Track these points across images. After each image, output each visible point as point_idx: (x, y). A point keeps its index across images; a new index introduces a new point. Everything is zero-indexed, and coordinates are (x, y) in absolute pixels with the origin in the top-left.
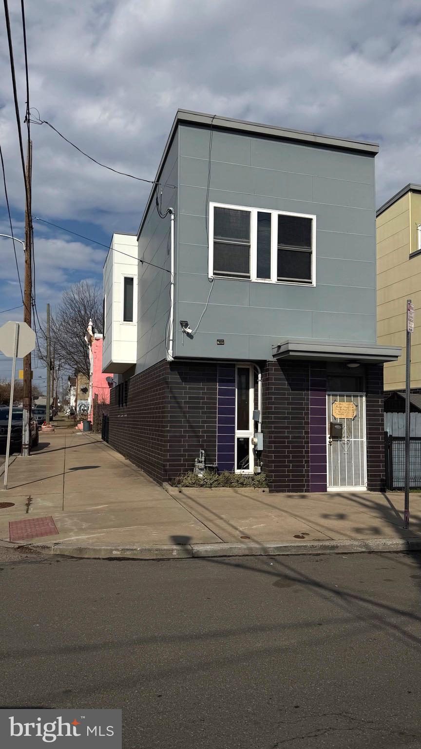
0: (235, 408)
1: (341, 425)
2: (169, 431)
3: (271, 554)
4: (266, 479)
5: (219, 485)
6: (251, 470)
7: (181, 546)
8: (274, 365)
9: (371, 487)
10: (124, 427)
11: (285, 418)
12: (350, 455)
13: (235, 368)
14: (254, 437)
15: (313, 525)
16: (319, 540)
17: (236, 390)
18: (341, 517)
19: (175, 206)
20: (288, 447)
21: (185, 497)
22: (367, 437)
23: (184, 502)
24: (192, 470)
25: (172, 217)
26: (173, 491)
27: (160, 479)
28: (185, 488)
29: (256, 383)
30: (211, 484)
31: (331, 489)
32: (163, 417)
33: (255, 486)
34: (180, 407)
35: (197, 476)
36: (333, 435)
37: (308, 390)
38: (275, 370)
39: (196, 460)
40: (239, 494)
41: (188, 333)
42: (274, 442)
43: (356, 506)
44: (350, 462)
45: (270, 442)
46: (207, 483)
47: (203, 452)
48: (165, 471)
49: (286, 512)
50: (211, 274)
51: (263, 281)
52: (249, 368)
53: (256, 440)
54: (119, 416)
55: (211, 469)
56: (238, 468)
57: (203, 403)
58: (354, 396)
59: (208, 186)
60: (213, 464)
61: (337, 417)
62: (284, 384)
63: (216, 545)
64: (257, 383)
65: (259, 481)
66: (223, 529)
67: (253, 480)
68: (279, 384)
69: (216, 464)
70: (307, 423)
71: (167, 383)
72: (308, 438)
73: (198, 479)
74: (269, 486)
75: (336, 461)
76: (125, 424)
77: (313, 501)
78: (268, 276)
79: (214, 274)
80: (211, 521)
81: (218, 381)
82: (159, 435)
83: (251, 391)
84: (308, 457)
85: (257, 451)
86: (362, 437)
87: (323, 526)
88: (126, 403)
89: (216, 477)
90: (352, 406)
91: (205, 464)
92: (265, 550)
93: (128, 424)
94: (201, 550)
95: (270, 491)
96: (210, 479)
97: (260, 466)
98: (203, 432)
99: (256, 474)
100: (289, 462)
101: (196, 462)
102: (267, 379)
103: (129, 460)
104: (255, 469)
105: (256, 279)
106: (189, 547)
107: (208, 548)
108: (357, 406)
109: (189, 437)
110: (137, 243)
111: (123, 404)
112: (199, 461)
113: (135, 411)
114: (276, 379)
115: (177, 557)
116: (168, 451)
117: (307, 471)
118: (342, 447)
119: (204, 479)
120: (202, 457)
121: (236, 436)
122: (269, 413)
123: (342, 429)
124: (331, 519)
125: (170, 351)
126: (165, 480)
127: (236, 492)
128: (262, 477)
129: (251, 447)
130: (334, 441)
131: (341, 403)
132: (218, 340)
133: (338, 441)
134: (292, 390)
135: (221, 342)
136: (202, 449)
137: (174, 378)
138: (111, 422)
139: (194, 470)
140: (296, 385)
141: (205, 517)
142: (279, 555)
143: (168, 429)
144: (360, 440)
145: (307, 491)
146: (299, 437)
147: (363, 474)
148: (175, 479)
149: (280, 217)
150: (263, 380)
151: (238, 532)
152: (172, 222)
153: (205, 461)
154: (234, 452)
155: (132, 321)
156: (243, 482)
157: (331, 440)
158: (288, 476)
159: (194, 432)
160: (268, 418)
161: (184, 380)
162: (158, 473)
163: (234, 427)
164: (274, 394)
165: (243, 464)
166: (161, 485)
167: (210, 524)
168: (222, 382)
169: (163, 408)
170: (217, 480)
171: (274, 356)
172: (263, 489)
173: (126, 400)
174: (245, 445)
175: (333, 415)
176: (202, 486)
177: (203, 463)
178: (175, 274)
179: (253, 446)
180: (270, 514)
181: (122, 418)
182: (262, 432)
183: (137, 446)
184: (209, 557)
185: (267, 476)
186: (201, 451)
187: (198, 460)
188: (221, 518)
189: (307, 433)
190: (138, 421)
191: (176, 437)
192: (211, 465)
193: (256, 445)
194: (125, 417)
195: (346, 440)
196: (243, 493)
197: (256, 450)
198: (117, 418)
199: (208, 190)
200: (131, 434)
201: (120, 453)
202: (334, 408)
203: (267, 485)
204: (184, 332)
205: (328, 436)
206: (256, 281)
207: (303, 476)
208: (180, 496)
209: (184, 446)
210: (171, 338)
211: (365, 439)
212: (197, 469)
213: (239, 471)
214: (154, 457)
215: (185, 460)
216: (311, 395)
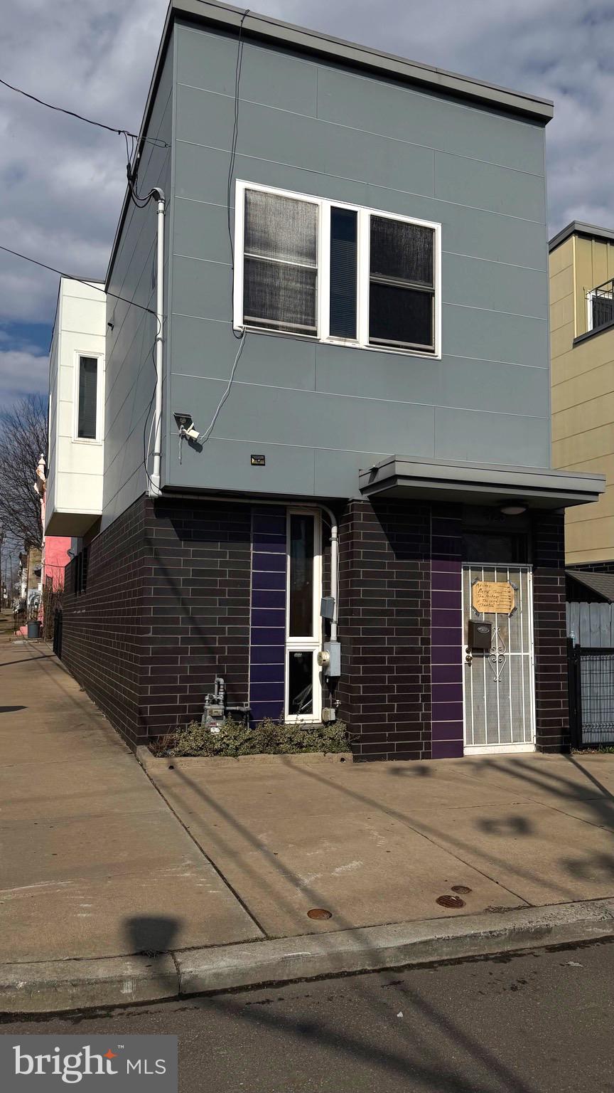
0: (285, 593)
1: (489, 626)
2: (150, 641)
3: (388, 965)
4: (347, 734)
5: (252, 750)
6: (316, 715)
7: (149, 961)
8: (364, 508)
9: (544, 745)
10: (81, 631)
11: (384, 613)
12: (504, 683)
13: (285, 514)
14: (323, 650)
15: (469, 858)
16: (499, 910)
17: (289, 557)
18: (521, 826)
19: (166, 185)
20: (390, 670)
21: (179, 780)
22: (535, 648)
23: (175, 797)
24: (199, 719)
25: (161, 206)
26: (157, 766)
27: (133, 737)
28: (183, 759)
29: (327, 544)
30: (237, 749)
31: (471, 751)
32: (141, 611)
33: (326, 749)
34: (176, 591)
35: (208, 732)
36: (474, 646)
37: (427, 558)
38: (366, 517)
39: (207, 698)
40: (295, 768)
41: (191, 438)
42: (364, 661)
43: (536, 794)
44: (504, 697)
45: (357, 661)
46: (228, 745)
47: (222, 681)
48: (143, 721)
49: (401, 817)
50: (238, 321)
51: (342, 343)
52: (313, 516)
53: (326, 656)
54: (75, 612)
55: (237, 715)
56: (291, 712)
57: (223, 583)
58: (512, 571)
59: (234, 148)
60: (242, 705)
61: (482, 610)
62: (382, 546)
63: (245, 950)
64: (330, 544)
65: (332, 739)
66: (264, 886)
67: (321, 736)
68: (373, 546)
69: (247, 705)
70: (426, 623)
71: (149, 542)
72: (427, 651)
73: (209, 738)
74: (353, 749)
75: (479, 697)
76: (82, 626)
77: (446, 782)
78: (351, 333)
79: (245, 322)
80: (233, 854)
81: (252, 539)
82: (133, 649)
83: (318, 561)
84: (428, 689)
85: (330, 678)
86: (526, 650)
87: (493, 860)
88: (85, 588)
89: (248, 732)
90: (507, 588)
91: (226, 705)
92: (374, 954)
93: (86, 626)
94: (202, 975)
95: (356, 759)
96: (235, 738)
97: (334, 706)
98: (222, 641)
99: (326, 723)
100: (392, 699)
101: (207, 703)
102: (350, 537)
103: (87, 693)
104: (324, 714)
105: (328, 338)
106: (170, 966)
107: (222, 964)
108: (516, 590)
109: (194, 651)
110: (104, 297)
111: (80, 590)
112: (214, 700)
113: (97, 601)
114: (366, 536)
115: (134, 999)
116: (149, 680)
117: (426, 717)
118: (491, 668)
119: (223, 739)
120: (219, 691)
121: (287, 648)
122: (354, 603)
123: (490, 634)
124: (500, 834)
125: (155, 477)
126: (142, 742)
127: (288, 763)
128: (338, 730)
129: (317, 669)
130: (477, 656)
131: (488, 583)
132: (252, 457)
133: (483, 657)
134: (398, 558)
135: (259, 460)
136: (219, 676)
137: (164, 531)
138: (65, 624)
139: (203, 720)
140: (406, 547)
141: (219, 842)
142: (410, 967)
143: (150, 635)
144: (523, 654)
145: (427, 756)
146: (412, 651)
147: (528, 720)
148: (161, 738)
149: (375, 220)
150: (341, 538)
151: (299, 895)
152: (161, 216)
153: (225, 701)
154: (283, 679)
155: (94, 437)
156: (301, 741)
157: (471, 655)
158: (390, 727)
159: (205, 641)
160: (351, 612)
161: (184, 536)
162: (129, 723)
163: (284, 630)
164: (363, 565)
165: (301, 703)
166: (134, 751)
167: (232, 866)
168: (260, 541)
169: (141, 592)
170: (249, 739)
171: (363, 491)
172: (341, 755)
173: (85, 582)
174: (305, 666)
175: (473, 607)
176: (217, 752)
177: (221, 703)
178: (164, 317)
179: (320, 669)
180: (366, 826)
181: (79, 615)
182: (339, 640)
183: (99, 668)
184: (225, 991)
185: (349, 728)
186: (217, 679)
187: (211, 697)
188: (258, 845)
189: (426, 641)
190: (100, 620)
191: (166, 651)
192: (238, 708)
193: (325, 666)
194: (83, 614)
195: (497, 655)
196: (301, 765)
197: (326, 677)
198: (73, 615)
199: (233, 156)
200: (91, 645)
201: (76, 678)
202: (475, 594)
203: (349, 745)
204: (184, 436)
205: (464, 647)
206: (328, 342)
207: (419, 727)
208: (172, 778)
209: (183, 670)
210: (157, 450)
211: (531, 653)
212: (208, 717)
213: (294, 717)
214: (125, 692)
215: (183, 699)
216: (433, 569)
